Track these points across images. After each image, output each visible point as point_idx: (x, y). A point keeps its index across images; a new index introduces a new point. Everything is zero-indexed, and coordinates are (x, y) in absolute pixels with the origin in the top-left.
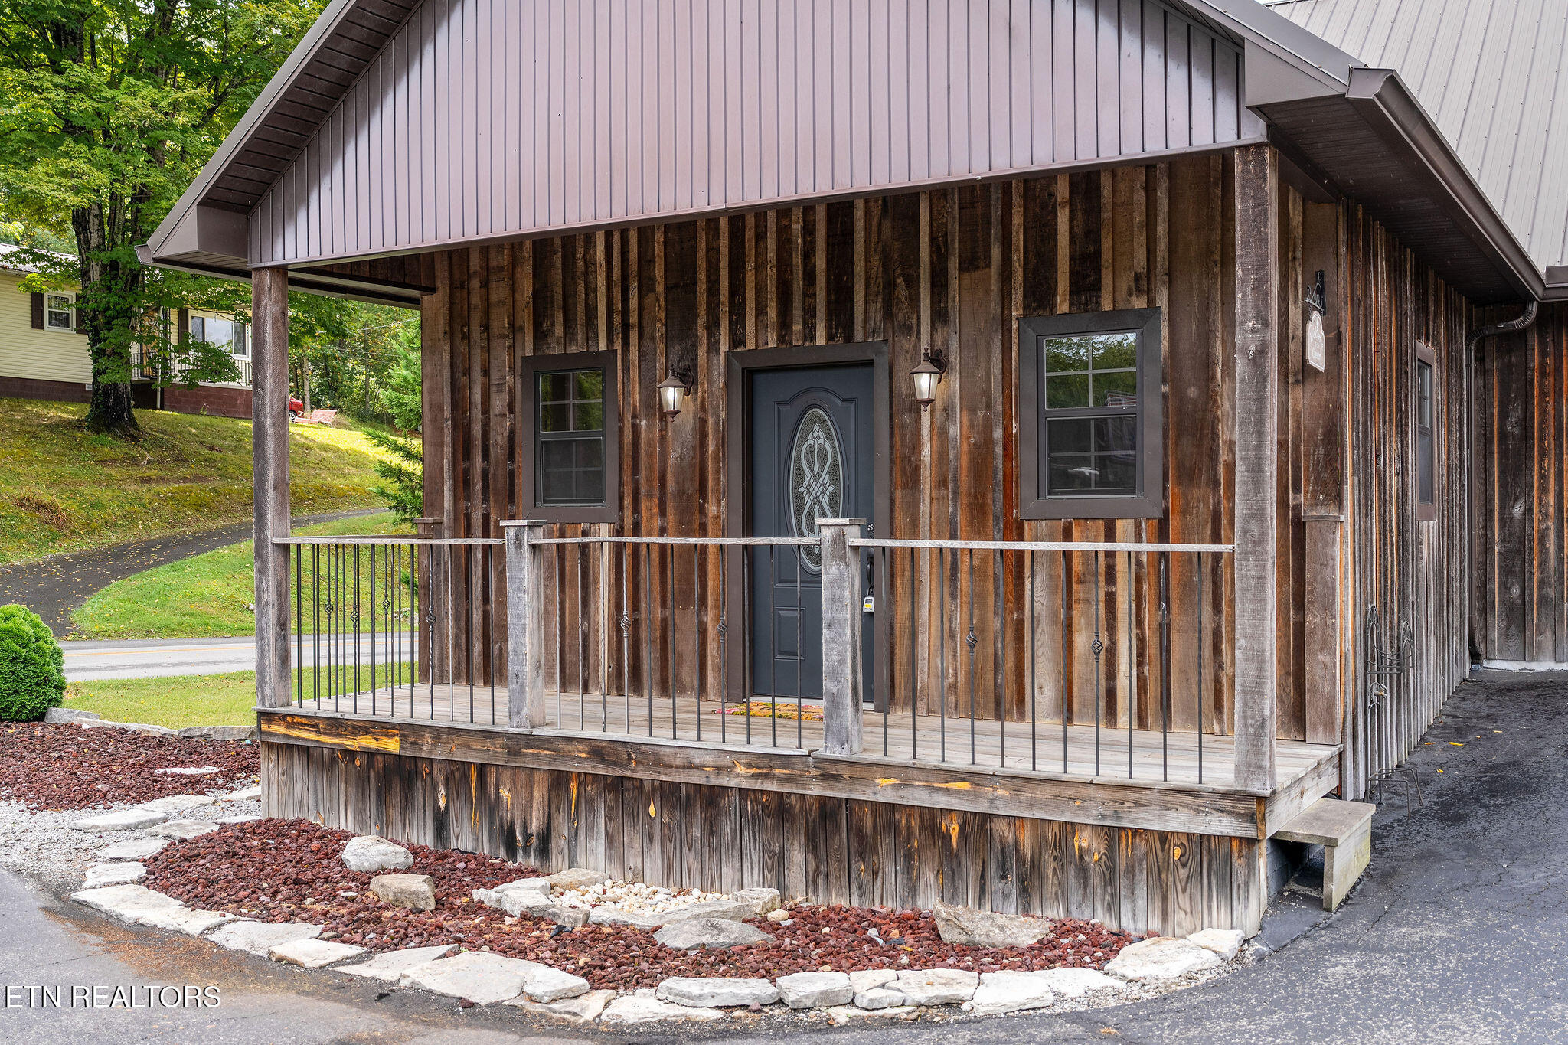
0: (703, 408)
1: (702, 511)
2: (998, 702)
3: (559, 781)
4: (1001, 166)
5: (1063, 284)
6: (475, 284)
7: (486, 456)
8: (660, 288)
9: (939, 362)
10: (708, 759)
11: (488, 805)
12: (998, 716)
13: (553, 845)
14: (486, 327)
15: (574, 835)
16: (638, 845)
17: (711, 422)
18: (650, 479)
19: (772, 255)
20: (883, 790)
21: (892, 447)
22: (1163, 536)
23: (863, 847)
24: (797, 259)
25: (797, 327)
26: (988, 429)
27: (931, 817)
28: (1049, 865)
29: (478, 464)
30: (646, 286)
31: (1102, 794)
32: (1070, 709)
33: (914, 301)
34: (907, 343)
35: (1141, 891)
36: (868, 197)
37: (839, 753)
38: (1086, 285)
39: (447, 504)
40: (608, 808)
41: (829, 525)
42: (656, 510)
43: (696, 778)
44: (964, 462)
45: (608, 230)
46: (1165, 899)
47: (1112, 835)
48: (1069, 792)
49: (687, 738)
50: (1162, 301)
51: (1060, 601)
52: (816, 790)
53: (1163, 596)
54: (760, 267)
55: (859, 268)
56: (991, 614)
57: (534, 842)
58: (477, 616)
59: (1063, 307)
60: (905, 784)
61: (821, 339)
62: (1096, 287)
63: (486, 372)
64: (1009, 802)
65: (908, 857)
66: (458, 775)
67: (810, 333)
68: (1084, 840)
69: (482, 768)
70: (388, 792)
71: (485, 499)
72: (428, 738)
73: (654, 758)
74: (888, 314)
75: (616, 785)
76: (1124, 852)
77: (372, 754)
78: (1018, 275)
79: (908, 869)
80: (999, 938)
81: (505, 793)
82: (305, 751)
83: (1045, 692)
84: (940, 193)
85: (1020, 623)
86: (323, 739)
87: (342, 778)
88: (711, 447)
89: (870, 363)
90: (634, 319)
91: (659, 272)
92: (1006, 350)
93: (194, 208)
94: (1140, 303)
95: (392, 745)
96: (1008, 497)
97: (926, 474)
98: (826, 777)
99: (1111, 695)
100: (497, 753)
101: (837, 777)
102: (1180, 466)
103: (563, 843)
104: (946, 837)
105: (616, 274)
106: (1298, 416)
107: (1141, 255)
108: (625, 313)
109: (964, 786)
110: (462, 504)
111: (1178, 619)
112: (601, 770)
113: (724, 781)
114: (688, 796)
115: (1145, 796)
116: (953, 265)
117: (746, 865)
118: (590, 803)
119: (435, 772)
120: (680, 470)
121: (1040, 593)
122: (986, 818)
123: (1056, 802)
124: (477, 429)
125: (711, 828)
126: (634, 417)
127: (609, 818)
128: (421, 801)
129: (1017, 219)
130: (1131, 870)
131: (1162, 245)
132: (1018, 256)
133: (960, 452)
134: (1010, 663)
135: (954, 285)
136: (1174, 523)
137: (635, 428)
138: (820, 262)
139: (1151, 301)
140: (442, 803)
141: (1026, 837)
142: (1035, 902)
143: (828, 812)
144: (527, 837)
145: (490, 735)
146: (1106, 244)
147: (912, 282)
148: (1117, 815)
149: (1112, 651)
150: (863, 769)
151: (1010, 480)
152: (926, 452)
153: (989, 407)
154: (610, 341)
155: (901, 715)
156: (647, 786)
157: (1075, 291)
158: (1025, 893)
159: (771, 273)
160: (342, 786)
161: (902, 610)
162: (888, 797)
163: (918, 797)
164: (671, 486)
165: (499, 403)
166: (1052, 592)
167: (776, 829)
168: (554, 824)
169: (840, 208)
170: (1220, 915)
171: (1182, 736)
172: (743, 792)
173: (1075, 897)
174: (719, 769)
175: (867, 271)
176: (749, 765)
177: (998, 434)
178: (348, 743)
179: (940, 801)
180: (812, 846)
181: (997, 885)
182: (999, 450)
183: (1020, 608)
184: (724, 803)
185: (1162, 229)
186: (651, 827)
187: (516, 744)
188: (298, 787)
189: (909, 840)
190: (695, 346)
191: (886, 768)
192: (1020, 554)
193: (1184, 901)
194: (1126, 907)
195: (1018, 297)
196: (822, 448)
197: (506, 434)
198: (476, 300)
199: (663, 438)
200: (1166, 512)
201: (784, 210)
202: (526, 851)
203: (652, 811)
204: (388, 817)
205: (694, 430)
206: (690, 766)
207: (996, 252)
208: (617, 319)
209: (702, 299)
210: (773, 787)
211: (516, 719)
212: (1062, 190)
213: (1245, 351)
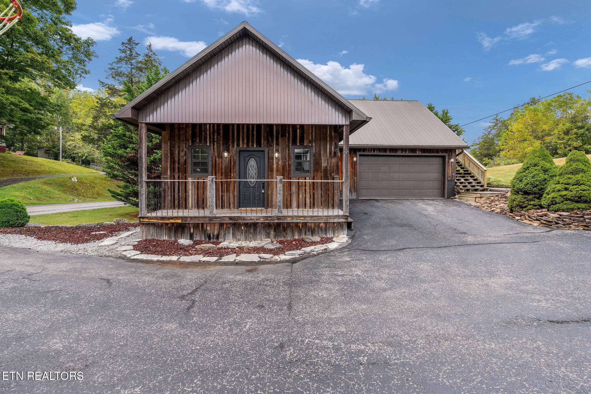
0: (231, 157)
1: (230, 175)
2: (287, 206)
3: (221, 225)
4: (289, 123)
5: (298, 141)
6: (176, 130)
7: (179, 164)
8: (221, 135)
9: (277, 151)
10: (255, 218)
11: (204, 231)
12: (287, 208)
13: (220, 236)
14: (179, 138)
15: (225, 234)
16: (239, 235)
17: (232, 159)
18: (219, 169)
19: (245, 131)
20: (289, 220)
21: (268, 165)
22: (314, 179)
23: (285, 230)
24: (250, 132)
25: (250, 144)
26: (285, 163)
27: (297, 224)
28: (316, 229)
29: (177, 166)
30: (219, 134)
31: (325, 217)
32: (299, 206)
33: (273, 141)
34: (271, 148)
35: (330, 231)
36: (264, 125)
37: (280, 215)
38: (302, 141)
39: (169, 173)
40: (233, 229)
41: (279, 178)
42: (220, 175)
43: (252, 221)
44: (281, 168)
45: (210, 124)
46: (334, 232)
47: (326, 223)
48: (320, 218)
49: (249, 215)
50: (314, 145)
51: (297, 190)
52: (276, 221)
53: (314, 189)
54: (243, 133)
55: (262, 135)
56: (286, 192)
57: (215, 236)
58: (176, 196)
59: (298, 144)
60: (293, 219)
61: (255, 146)
62: (303, 142)
63: (179, 148)
64: (310, 220)
65: (293, 230)
66: (196, 226)
67: (253, 145)
68: (322, 225)
69: (202, 224)
70: (177, 231)
71: (179, 172)
72: (189, 219)
73: (243, 218)
74: (268, 143)
75: (234, 224)
76: (328, 226)
77: (173, 224)
78: (291, 139)
79: (293, 232)
80: (316, 240)
81: (208, 228)
82: (154, 224)
83: (294, 204)
84: (277, 125)
85: (291, 193)
86: (159, 221)
87: (165, 229)
88: (232, 164)
89: (264, 151)
90: (216, 140)
91: (221, 132)
92: (289, 150)
93: (130, 108)
94: (310, 145)
95: (180, 221)
96: (289, 174)
97: (275, 170)
98: (278, 219)
99: (305, 204)
100: (207, 221)
101: (280, 219)
102: (316, 169)
103: (222, 236)
104: (300, 226)
105: (211, 132)
106: (333, 162)
107: (310, 138)
108: (214, 139)
109: (303, 218)
110: (172, 174)
111: (316, 192)
112: (231, 222)
113: (258, 221)
114: (250, 225)
115: (331, 217)
116: (280, 136)
117: (262, 235)
118: (229, 228)
119: (190, 226)
120: (225, 168)
121: (294, 189)
122: (306, 223)
123: (318, 219)
124: (177, 159)
125: (255, 230)
126: (215, 158)
127: (233, 230)
128: (186, 231)
129: (291, 130)
130: (329, 228)
131: (314, 136)
132: (291, 136)
133: (280, 167)
134: (289, 200)
135: (280, 140)
136: (315, 178)
137: (216, 160)
138: (255, 133)
139: (312, 145)
140: (192, 232)
141: (313, 225)
142: (314, 235)
143: (278, 224)
144: (214, 236)
145: (205, 217)
146: (305, 135)
147: (272, 138)
148: (327, 220)
149: (305, 198)
150: (285, 217)
151: (289, 171)
152: (275, 166)
153: (286, 159)
154: (210, 144)
155: (270, 209)
156: (241, 224)
157: (300, 142)
158: (312, 234)
159: (245, 134)
160: (165, 231)
161: (270, 192)
162: (290, 221)
163: (295, 221)
164: (223, 171)
165: (182, 154)
166: (296, 188)
167: (268, 228)
168: (220, 233)
169: (259, 126)
170: (342, 233)
171: (316, 209)
172: (262, 223)
173: (320, 233)
174: (257, 219)
175: (264, 136)
176: (263, 218)
177: (287, 164)
178: (167, 222)
179: (299, 221)
180: (275, 231)
181: (308, 233)
182: (287, 166)
183: (291, 191)
184: (258, 225)
185: (314, 134)
186: (242, 231)
187: (211, 219)
188: (151, 232)
189: (293, 228)
190: (229, 146)
191: (289, 217)
192: (291, 182)
193: (337, 232)
194: (328, 234)
195: (291, 142)
196: (253, 165)
197: (184, 160)
198: (176, 133)
199: (222, 162)
200: (314, 176)
201: (248, 125)
202: (213, 238)
203: (243, 228)
204: (177, 236)
205: (228, 161)
206: (251, 219)
207: (287, 135)
208: (212, 140)
209: (231, 138)
210: (268, 222)
211: (211, 214)
212: (298, 127)
213: (345, 153)
